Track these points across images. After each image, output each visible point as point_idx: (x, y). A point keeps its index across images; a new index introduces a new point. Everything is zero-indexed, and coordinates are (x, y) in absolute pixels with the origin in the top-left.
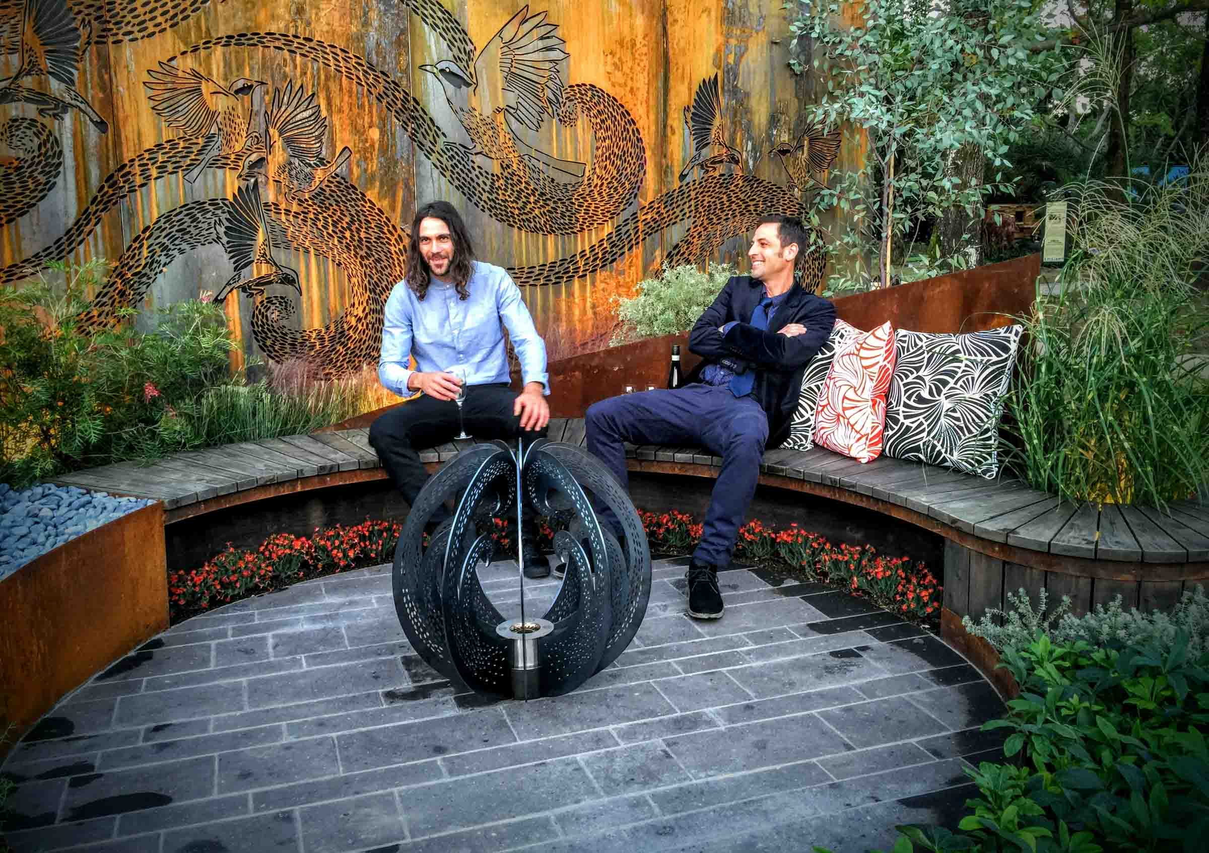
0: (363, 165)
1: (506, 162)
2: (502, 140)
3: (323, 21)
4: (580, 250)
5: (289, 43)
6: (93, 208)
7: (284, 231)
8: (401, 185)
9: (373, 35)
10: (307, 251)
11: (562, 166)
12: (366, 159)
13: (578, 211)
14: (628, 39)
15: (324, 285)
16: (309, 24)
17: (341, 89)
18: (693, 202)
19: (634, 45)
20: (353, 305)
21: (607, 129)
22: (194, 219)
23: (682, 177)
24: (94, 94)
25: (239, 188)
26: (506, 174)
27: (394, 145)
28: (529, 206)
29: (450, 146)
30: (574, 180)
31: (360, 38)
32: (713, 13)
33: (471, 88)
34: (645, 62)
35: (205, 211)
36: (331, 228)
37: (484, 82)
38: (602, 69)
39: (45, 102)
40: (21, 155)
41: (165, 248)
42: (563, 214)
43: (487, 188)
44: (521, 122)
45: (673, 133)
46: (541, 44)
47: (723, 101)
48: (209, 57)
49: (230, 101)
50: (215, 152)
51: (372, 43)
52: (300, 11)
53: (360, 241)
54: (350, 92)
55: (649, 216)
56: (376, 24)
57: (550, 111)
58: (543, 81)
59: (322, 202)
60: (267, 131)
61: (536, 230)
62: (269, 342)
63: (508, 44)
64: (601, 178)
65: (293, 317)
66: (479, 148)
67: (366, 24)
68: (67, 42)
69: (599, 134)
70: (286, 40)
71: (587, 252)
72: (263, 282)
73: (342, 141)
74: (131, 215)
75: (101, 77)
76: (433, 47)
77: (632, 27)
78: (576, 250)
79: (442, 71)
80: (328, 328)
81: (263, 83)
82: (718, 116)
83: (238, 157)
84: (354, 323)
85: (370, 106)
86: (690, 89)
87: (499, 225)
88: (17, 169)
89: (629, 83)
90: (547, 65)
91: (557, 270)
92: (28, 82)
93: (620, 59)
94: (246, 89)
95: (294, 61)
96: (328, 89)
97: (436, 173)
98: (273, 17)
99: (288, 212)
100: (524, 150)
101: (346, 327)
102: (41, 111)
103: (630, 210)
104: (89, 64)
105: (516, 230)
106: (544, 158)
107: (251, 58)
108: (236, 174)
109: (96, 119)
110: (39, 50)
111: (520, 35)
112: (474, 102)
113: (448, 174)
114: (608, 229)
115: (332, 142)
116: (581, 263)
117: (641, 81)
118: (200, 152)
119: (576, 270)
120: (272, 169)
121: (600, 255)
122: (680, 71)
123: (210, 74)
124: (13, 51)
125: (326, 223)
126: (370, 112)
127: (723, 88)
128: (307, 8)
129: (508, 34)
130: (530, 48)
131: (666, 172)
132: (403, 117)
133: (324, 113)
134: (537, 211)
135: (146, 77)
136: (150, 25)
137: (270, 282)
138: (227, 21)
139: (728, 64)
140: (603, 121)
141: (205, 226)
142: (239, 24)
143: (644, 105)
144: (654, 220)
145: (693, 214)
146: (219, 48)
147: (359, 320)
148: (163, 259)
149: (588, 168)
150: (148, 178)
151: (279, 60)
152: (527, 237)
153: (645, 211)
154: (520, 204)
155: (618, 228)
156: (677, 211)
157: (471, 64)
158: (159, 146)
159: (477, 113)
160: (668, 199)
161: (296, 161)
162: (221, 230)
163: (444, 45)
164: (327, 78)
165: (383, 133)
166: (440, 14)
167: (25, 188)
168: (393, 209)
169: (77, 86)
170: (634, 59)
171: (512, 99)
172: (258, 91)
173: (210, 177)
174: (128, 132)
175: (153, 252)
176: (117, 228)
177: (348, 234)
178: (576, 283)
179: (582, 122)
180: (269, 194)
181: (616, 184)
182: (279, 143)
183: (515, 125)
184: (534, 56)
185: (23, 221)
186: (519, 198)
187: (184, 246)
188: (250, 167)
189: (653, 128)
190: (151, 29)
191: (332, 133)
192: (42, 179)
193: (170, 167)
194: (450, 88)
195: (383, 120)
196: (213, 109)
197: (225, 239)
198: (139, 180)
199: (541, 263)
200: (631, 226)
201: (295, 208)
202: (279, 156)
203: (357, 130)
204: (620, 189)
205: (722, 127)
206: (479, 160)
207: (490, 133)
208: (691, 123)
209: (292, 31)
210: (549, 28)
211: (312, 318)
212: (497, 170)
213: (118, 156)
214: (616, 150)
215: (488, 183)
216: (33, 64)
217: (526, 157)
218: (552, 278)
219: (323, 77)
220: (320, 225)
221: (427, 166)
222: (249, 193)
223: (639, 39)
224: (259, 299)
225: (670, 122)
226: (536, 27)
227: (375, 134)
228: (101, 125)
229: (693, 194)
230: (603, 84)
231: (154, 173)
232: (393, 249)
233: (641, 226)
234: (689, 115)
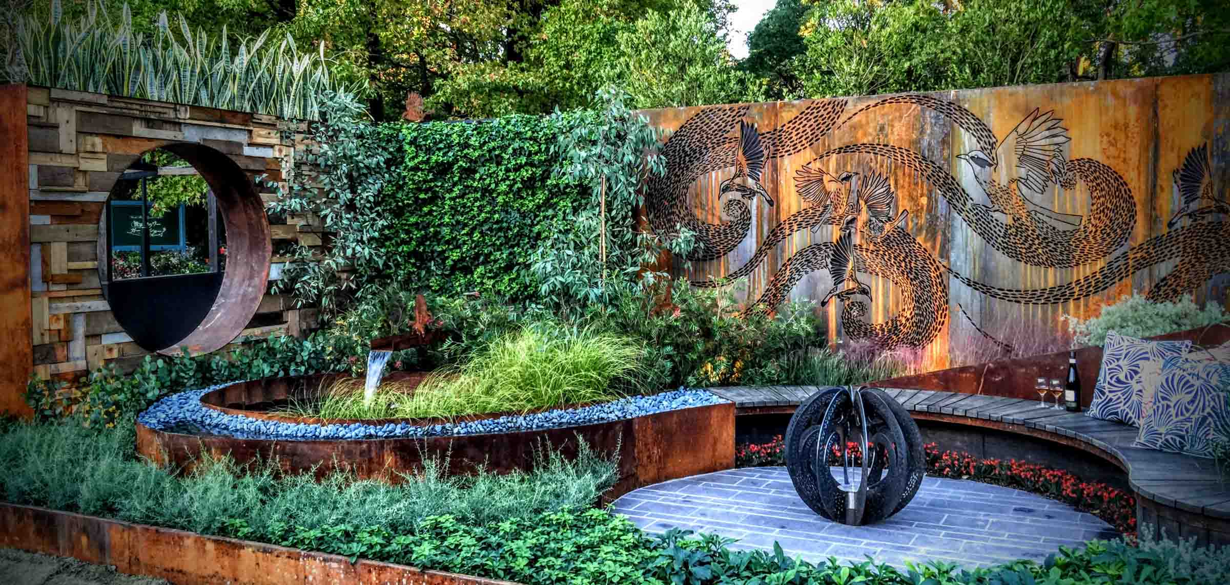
0: (916, 221)
1: (1018, 216)
2: (1014, 201)
3: (896, 133)
4: (1075, 279)
5: (874, 148)
6: (764, 248)
7: (864, 261)
8: (940, 233)
9: (926, 138)
10: (877, 275)
11: (1062, 217)
12: (917, 217)
13: (1074, 251)
14: (1122, 122)
15: (886, 295)
16: (887, 136)
17: (904, 174)
18: (1181, 244)
19: (1126, 126)
20: (904, 310)
21: (1102, 190)
22: (815, 254)
23: (1170, 225)
24: (769, 186)
25: (840, 237)
26: (1017, 224)
27: (937, 207)
28: (1034, 247)
29: (975, 206)
30: (1070, 228)
31: (918, 142)
32: (1202, 96)
33: (992, 168)
34: (1137, 139)
35: (820, 249)
36: (893, 260)
37: (1002, 163)
38: (1098, 148)
39: (744, 191)
40: (732, 219)
41: (798, 270)
42: (1061, 253)
43: (1002, 234)
44: (1030, 188)
45: (1162, 189)
46: (1047, 133)
47: (1213, 163)
48: (828, 160)
49: (839, 185)
50: (828, 215)
51: (925, 143)
52: (882, 129)
53: (911, 268)
54: (910, 175)
55: (1139, 255)
56: (928, 132)
57: (1054, 179)
58: (1047, 158)
59: (888, 244)
60: (858, 201)
61: (1038, 264)
62: (851, 330)
63: (1021, 136)
64: (1096, 226)
65: (866, 315)
66: (996, 207)
67: (922, 132)
68: (758, 158)
69: (1095, 194)
70: (872, 148)
71: (1082, 281)
72: (849, 292)
73: (903, 206)
74: (783, 251)
75: (772, 175)
76: (967, 143)
77: (1126, 116)
78: (1072, 278)
79: (972, 158)
80: (887, 323)
81: (857, 174)
82: (1207, 175)
83: (841, 218)
84: (904, 322)
85: (922, 182)
86: (1179, 157)
87: (1009, 260)
88: (730, 226)
89: (1122, 155)
90: (1052, 148)
91: (1055, 293)
92: (738, 181)
93: (1114, 139)
94: (848, 178)
95: (876, 159)
96: (895, 173)
97: (964, 224)
98: (865, 134)
99: (867, 250)
100: (1031, 207)
101: (899, 324)
102: (743, 196)
103: (1123, 250)
104: (767, 170)
105: (1023, 263)
106: (1049, 214)
107: (852, 159)
108: (838, 227)
109: (768, 198)
110: (744, 162)
111: (1031, 129)
112: (995, 177)
113: (973, 225)
114: (1101, 264)
115: (897, 207)
116: (1077, 289)
117: (1133, 153)
118: (820, 215)
119: (1072, 294)
120: (859, 224)
121: (1093, 284)
122: (1169, 144)
123: (828, 170)
124: (733, 165)
125: (890, 257)
126: (922, 187)
127: (1212, 154)
128: (886, 127)
129: (1021, 130)
130: (1039, 137)
131: (1155, 221)
132: (944, 189)
133: (893, 189)
134: (1040, 251)
135: (795, 175)
136: (799, 146)
137: (854, 293)
138: (840, 139)
139: (1217, 134)
140: (1098, 185)
141: (820, 258)
142: (847, 140)
143: (1136, 171)
144: (1144, 258)
145: (1181, 254)
146: (834, 155)
147: (908, 320)
148: (797, 277)
149: (1085, 219)
150: (792, 231)
151: (868, 159)
152: (1031, 270)
153: (1135, 251)
154: (1027, 245)
155: (1110, 264)
156: (1166, 251)
157: (993, 151)
158: (799, 213)
159: (996, 184)
160: (1156, 242)
161: (874, 219)
162: (829, 260)
163: (974, 140)
164: (896, 168)
165: (929, 198)
166: (973, 121)
167: (733, 237)
168: (934, 248)
169: (761, 182)
170: (1127, 137)
171: (1023, 172)
172: (854, 179)
173: (824, 230)
174: (784, 205)
175: (792, 273)
176: (775, 259)
177: (903, 264)
178: (1071, 304)
179: (1080, 185)
180: (857, 240)
181: (1108, 231)
182: (864, 208)
183: (1024, 190)
184: (1043, 142)
185: (731, 254)
186: (1026, 241)
187: (808, 269)
188: (848, 223)
189: (1143, 187)
190: (799, 148)
191: (897, 201)
192: (741, 232)
193: (804, 224)
194: (978, 168)
195: (930, 192)
196: (828, 190)
197: (830, 266)
198: (787, 232)
199: (1043, 287)
200: (1122, 262)
201: (872, 247)
202: (864, 216)
203: (912, 198)
204: (1112, 235)
205: (1211, 184)
206: (996, 215)
207: (1006, 196)
208: (1180, 182)
209: (877, 141)
210: (1055, 122)
211: (877, 316)
212: (1010, 221)
213: (778, 220)
214: (1109, 206)
215: (1003, 231)
216: (741, 171)
217: (1033, 213)
218: (1051, 299)
219: (893, 167)
220: (886, 258)
221: (958, 219)
222: (845, 240)
223: (1132, 122)
224: (847, 303)
225: (1159, 182)
226: (1045, 122)
227: (924, 201)
228: (771, 203)
229: (1181, 238)
230: (1098, 157)
231: (795, 227)
232: (932, 274)
233: (1131, 262)
234: (1178, 176)
